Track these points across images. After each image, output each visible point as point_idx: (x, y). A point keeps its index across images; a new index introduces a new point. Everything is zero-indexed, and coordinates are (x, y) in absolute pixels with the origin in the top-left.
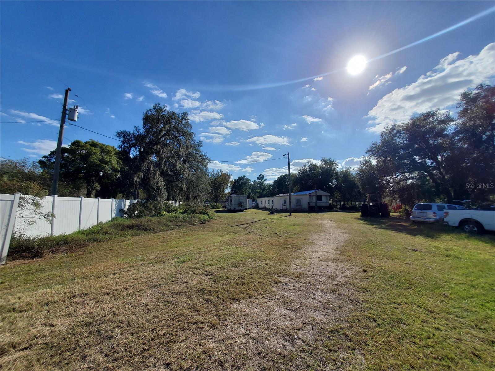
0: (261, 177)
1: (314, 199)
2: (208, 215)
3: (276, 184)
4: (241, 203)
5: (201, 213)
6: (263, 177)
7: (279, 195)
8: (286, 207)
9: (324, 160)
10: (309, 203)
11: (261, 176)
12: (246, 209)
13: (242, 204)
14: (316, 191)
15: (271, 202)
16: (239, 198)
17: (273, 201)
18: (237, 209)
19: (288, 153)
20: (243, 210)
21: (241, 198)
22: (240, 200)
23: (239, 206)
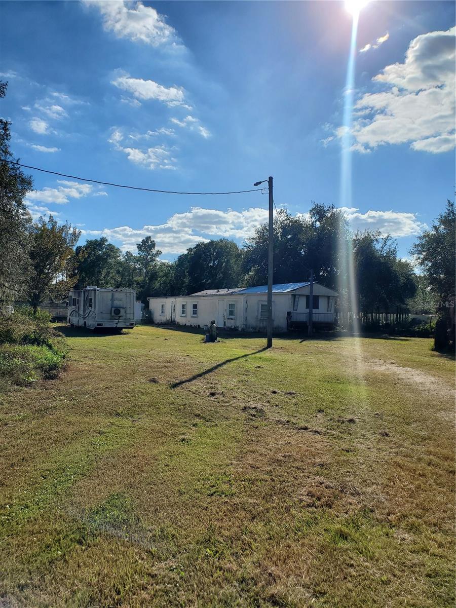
0: (147, 245)
1: (302, 303)
2: (50, 347)
3: (187, 265)
4: (117, 311)
5: (26, 340)
6: (153, 245)
7: (204, 292)
8: (232, 322)
9: (319, 212)
10: (289, 313)
11: (147, 241)
12: (131, 326)
13: (122, 311)
14: (312, 285)
15: (189, 309)
16: (113, 295)
17: (195, 306)
18: (107, 325)
19: (271, 178)
20: (121, 329)
21: (117, 295)
22: (117, 303)
23: (112, 318)
